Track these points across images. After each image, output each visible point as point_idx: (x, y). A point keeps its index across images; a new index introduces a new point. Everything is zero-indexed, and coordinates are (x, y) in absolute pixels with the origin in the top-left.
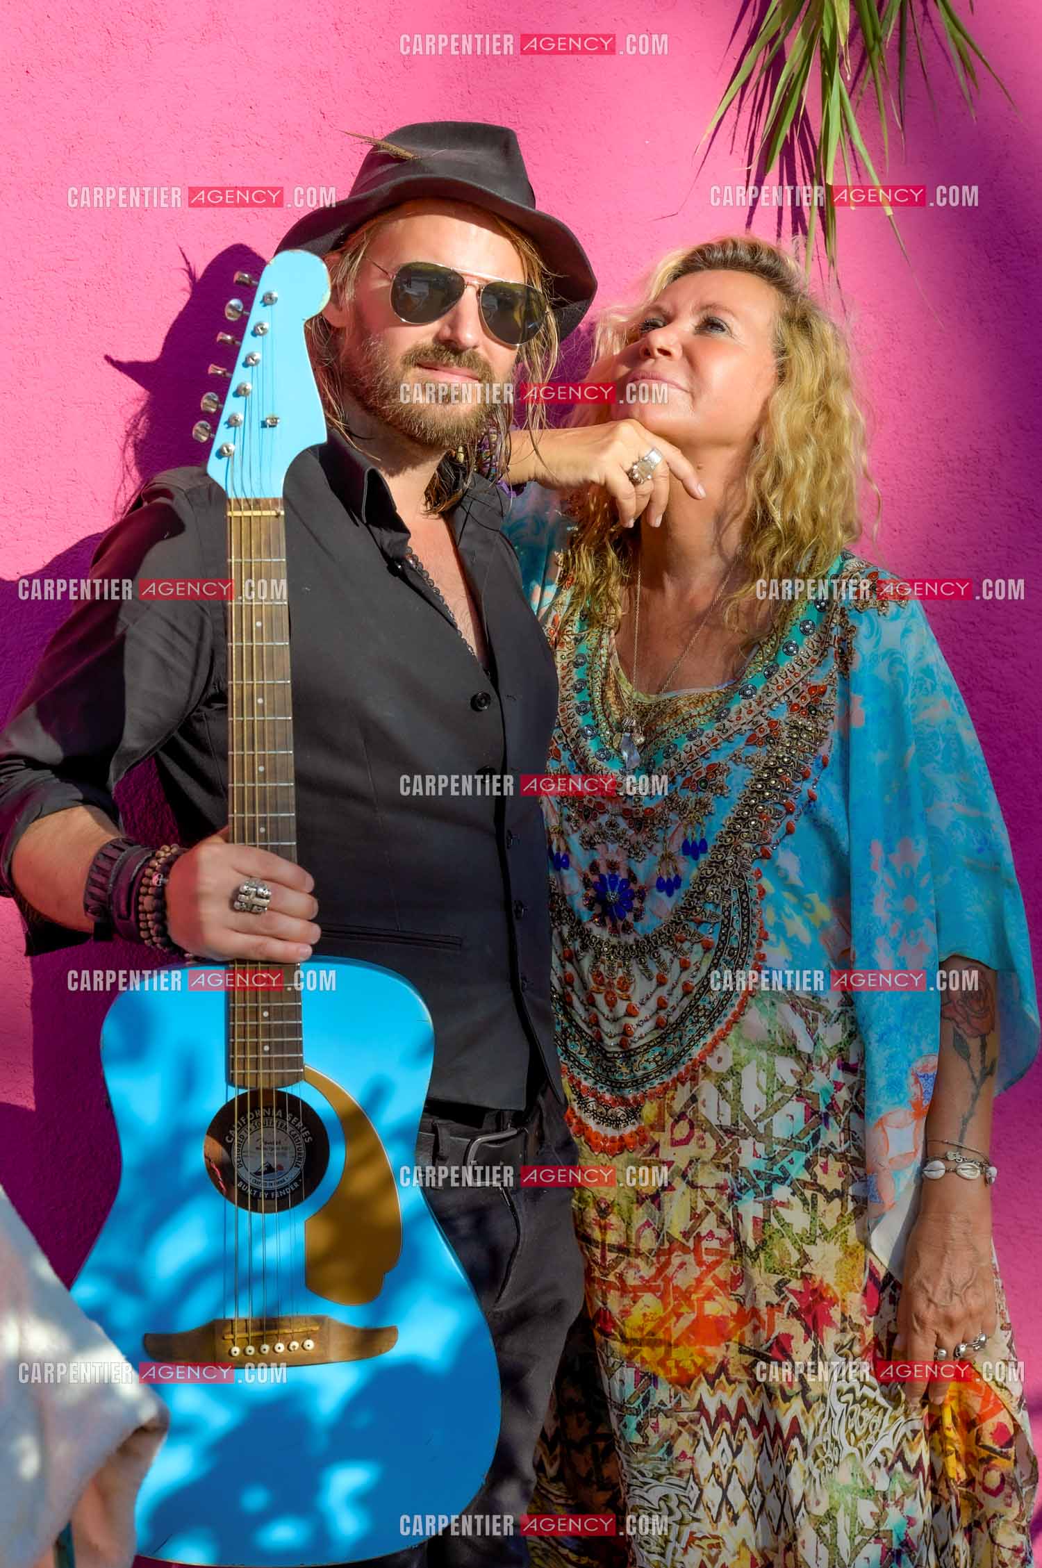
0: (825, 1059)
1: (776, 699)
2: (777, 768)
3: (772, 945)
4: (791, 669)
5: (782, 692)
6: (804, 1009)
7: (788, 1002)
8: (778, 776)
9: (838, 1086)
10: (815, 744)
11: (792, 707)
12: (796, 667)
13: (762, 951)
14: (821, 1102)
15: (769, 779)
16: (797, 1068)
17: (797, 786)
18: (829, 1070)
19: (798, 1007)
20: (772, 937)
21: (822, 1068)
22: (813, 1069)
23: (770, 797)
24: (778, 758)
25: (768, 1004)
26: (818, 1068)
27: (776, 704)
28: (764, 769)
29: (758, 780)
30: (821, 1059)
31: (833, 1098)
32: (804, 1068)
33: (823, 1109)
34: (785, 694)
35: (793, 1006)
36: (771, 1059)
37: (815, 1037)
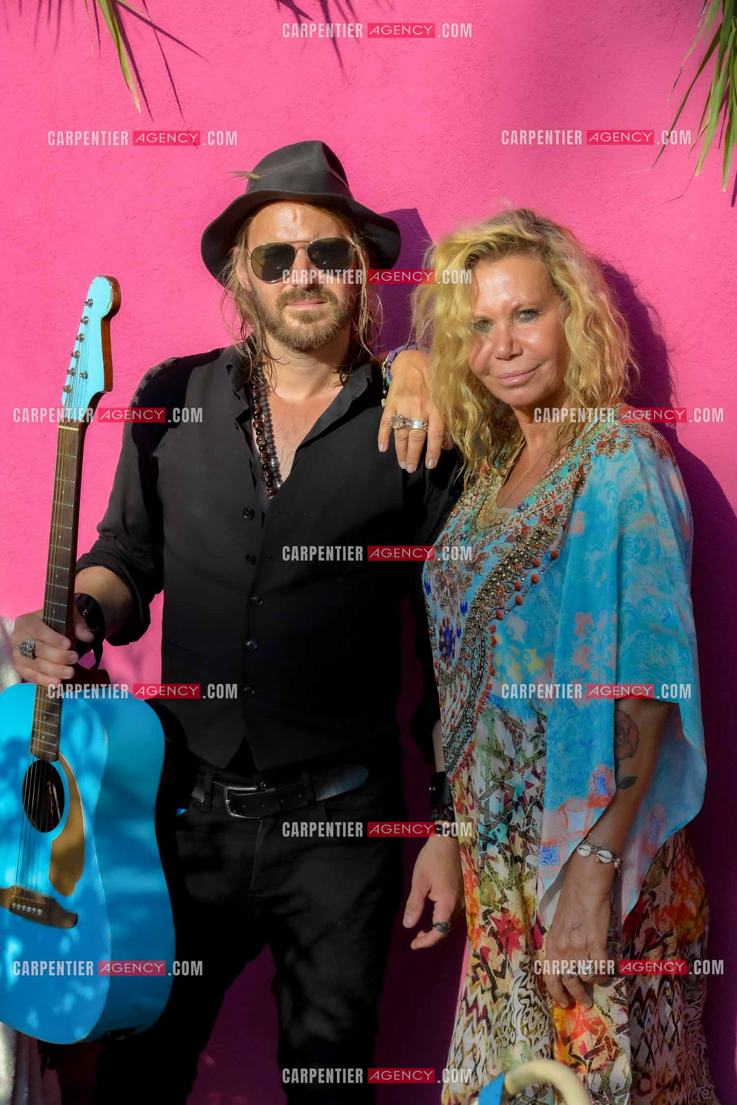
0: (522, 764)
1: (533, 513)
2: (515, 558)
3: (497, 679)
4: (551, 493)
5: (539, 508)
6: (513, 728)
7: (503, 720)
8: (514, 564)
9: (528, 785)
10: (548, 543)
11: (543, 518)
12: (555, 492)
13: (490, 683)
14: (515, 794)
15: (507, 565)
16: (503, 768)
17: (526, 571)
18: (523, 773)
19: (509, 725)
20: (497, 674)
21: (519, 771)
22: (513, 770)
23: (505, 577)
24: (518, 551)
25: (490, 719)
26: (516, 769)
27: (533, 515)
28: (507, 557)
29: (501, 565)
30: (519, 763)
31: (524, 793)
32: (508, 768)
33: (515, 799)
34: (541, 509)
35: (506, 724)
36: (489, 758)
37: (517, 748)
